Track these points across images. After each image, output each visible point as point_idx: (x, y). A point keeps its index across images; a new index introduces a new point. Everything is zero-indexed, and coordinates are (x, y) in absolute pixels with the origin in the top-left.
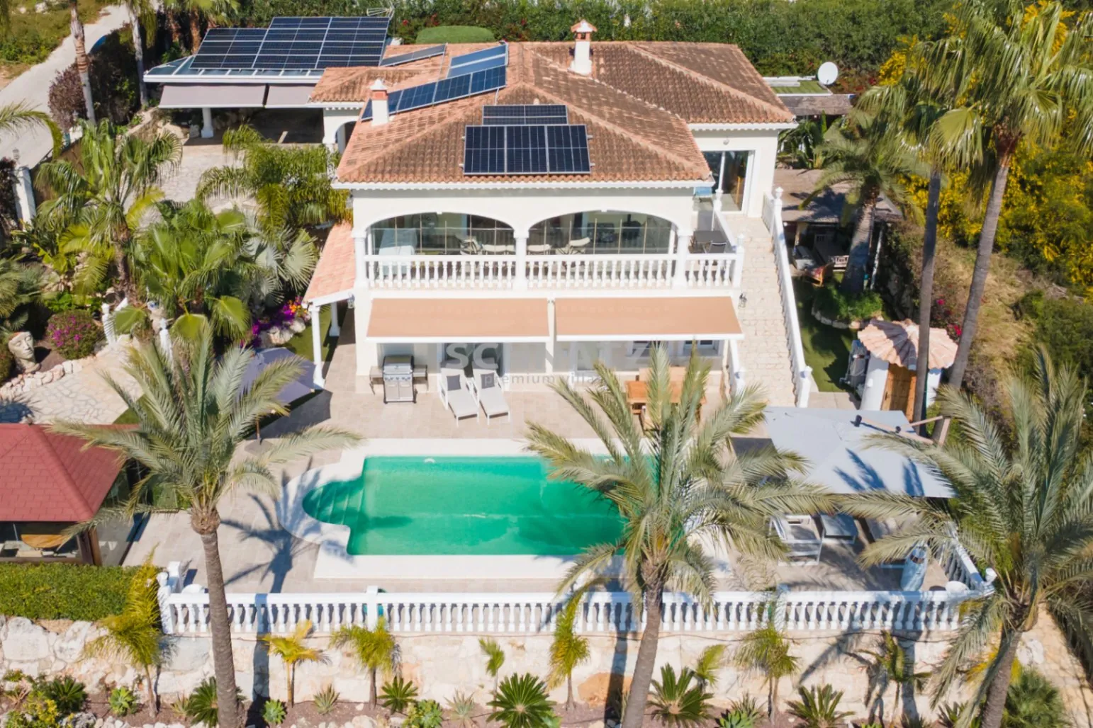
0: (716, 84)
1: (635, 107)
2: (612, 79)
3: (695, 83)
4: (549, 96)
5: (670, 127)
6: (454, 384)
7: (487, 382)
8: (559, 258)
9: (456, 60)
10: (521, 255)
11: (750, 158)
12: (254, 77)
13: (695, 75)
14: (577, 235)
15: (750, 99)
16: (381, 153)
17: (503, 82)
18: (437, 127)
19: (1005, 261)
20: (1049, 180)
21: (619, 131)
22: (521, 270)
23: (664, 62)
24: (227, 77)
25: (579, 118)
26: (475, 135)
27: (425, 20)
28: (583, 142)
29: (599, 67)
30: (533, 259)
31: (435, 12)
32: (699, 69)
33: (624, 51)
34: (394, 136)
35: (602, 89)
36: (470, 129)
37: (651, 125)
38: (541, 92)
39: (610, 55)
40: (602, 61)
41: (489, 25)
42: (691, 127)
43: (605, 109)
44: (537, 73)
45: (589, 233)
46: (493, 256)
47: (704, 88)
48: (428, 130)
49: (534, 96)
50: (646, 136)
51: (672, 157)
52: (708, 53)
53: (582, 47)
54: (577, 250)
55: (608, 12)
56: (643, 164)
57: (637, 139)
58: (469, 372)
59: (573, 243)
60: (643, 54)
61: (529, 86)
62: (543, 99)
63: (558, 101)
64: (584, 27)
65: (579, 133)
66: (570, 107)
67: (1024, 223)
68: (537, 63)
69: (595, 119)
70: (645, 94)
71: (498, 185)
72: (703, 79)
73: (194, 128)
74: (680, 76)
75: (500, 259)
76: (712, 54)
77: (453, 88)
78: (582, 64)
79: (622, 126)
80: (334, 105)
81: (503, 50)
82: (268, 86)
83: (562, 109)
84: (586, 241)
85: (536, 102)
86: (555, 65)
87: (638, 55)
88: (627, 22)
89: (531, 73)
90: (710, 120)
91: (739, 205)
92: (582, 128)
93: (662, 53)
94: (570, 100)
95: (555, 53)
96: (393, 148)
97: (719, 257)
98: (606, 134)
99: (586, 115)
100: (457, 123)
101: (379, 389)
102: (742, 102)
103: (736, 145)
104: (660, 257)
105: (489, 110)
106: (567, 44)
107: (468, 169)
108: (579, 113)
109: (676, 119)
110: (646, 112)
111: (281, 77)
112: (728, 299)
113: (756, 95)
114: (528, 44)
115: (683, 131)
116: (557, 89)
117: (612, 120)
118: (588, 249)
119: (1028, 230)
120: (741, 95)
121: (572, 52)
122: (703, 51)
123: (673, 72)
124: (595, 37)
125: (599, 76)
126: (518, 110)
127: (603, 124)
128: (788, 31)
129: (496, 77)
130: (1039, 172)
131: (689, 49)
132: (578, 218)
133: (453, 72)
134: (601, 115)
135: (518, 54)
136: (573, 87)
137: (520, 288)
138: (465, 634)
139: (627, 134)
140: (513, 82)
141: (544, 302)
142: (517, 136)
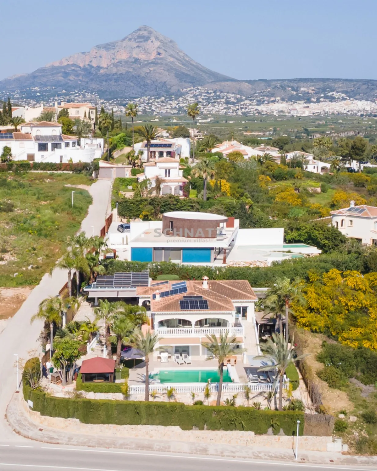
0: (239, 291)
1: (219, 296)
2: (213, 289)
3: (234, 291)
4: (198, 294)
5: (227, 301)
6: (178, 357)
7: (186, 357)
8: (202, 328)
9: (173, 285)
10: (193, 328)
11: (248, 308)
12: (114, 289)
13: (234, 289)
14: (206, 324)
15: (247, 294)
16: (160, 306)
17: (187, 291)
18: (173, 300)
19: (323, 335)
20: (334, 315)
21: (215, 301)
22: (193, 331)
23: (226, 286)
24: (107, 289)
25: (205, 299)
26: (182, 302)
27: (158, 273)
28: (207, 303)
29: (210, 287)
30: (196, 329)
31: (161, 270)
32: (235, 287)
33: (216, 283)
34: (163, 303)
35: (210, 292)
36: (181, 301)
37: (223, 300)
38: (196, 293)
39: (212, 284)
40: (210, 285)
41: (177, 274)
42: (232, 301)
43: (212, 297)
44: (195, 288)
45: (209, 324)
46: (187, 328)
47: (236, 292)
48: (170, 301)
49: (194, 294)
50: (221, 302)
51: (227, 306)
52: (238, 283)
53: (205, 282)
54: (206, 327)
55: (212, 270)
56: (220, 308)
57: (219, 303)
58: (181, 356)
59: (205, 326)
60: (221, 283)
61: (193, 291)
62: (197, 294)
63: (200, 295)
64: (206, 278)
65: (206, 302)
66: (203, 296)
67: (327, 326)
68: (194, 286)
69: (209, 299)
70: (221, 294)
71: (188, 312)
72: (236, 290)
73: (92, 303)
74: (230, 289)
75: (188, 329)
76: (240, 283)
77: (174, 292)
78: (205, 286)
79: (216, 300)
80: (142, 296)
81: (185, 283)
82: (118, 291)
83: (201, 297)
84: (208, 325)
85: (195, 295)
86: (199, 286)
87: (219, 284)
88: (218, 273)
89: (193, 288)
90: (237, 299)
91: (247, 319)
92: (206, 301)
93: (226, 283)
94: (203, 295)
95: (198, 283)
96: (163, 305)
97: (239, 328)
98: (212, 302)
99: (207, 298)
100: (177, 300)
101: (159, 360)
102: (245, 295)
103: (244, 305)
104: (225, 328)
105: (184, 297)
106: (201, 281)
107: (181, 309)
108: (205, 297)
109: (229, 299)
110: (222, 297)
111: (122, 289)
112: (242, 338)
113: (249, 293)
114: (191, 281)
115: (230, 302)
116: (200, 292)
117: (213, 299)
118: (209, 327)
119: (328, 328)
120: (245, 293)
121: (203, 283)
122: (237, 282)
123: (228, 288)
124: (208, 280)
125: (210, 289)
126: (191, 297)
127: (211, 300)
128: (264, 276)
129: (184, 289)
130: (332, 313)
131: (234, 282)
132: (206, 320)
133: (173, 288)
134: (211, 298)
135: (189, 284)
136: (204, 292)
137: (193, 335)
138: (187, 393)
139: (217, 302)
140: (189, 291)
141: (199, 338)
142: (191, 302)
